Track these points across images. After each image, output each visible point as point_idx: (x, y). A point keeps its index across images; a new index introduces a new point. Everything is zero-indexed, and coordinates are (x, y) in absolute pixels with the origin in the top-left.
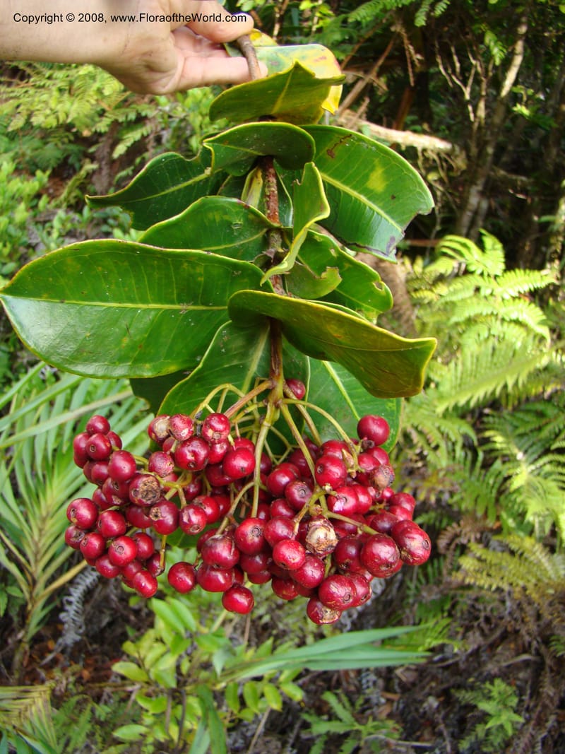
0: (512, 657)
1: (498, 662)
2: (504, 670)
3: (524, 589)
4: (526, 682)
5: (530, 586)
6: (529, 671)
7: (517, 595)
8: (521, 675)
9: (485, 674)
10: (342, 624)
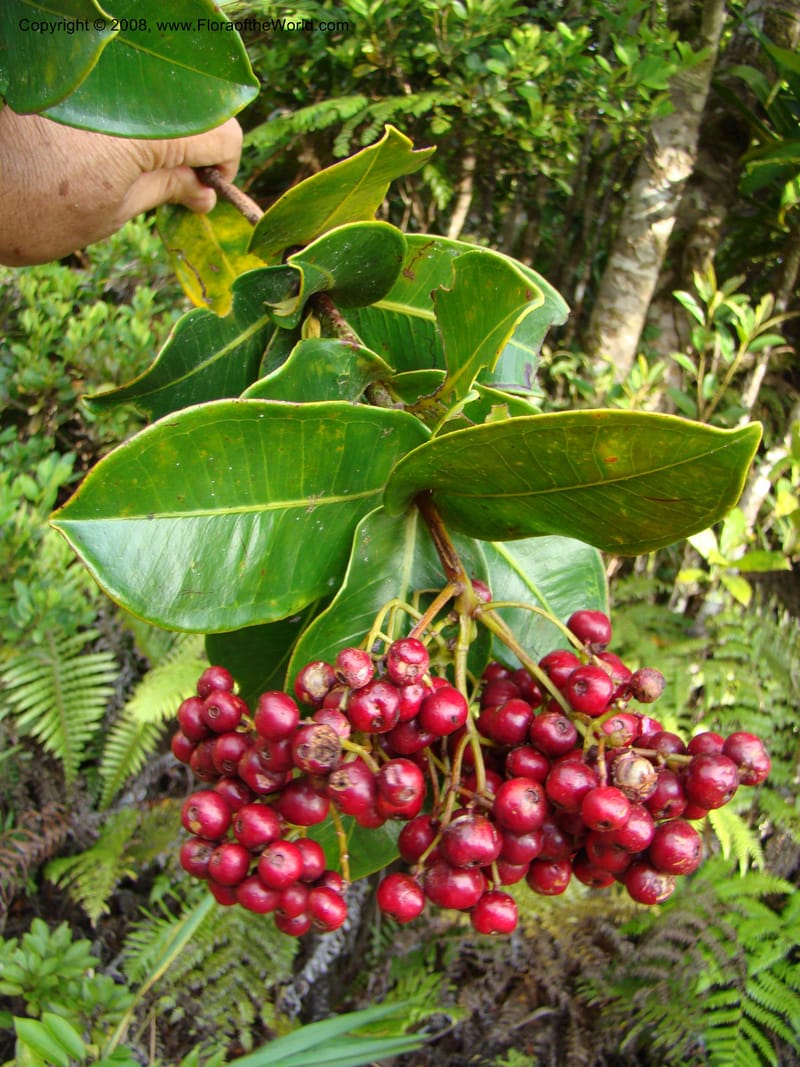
0: (526, 1015)
1: (506, 1023)
2: (516, 1034)
3: (539, 921)
4: (548, 1046)
5: (546, 916)
6: (549, 1029)
7: (530, 933)
8: (540, 1037)
9: (491, 1044)
10: (287, 1004)
